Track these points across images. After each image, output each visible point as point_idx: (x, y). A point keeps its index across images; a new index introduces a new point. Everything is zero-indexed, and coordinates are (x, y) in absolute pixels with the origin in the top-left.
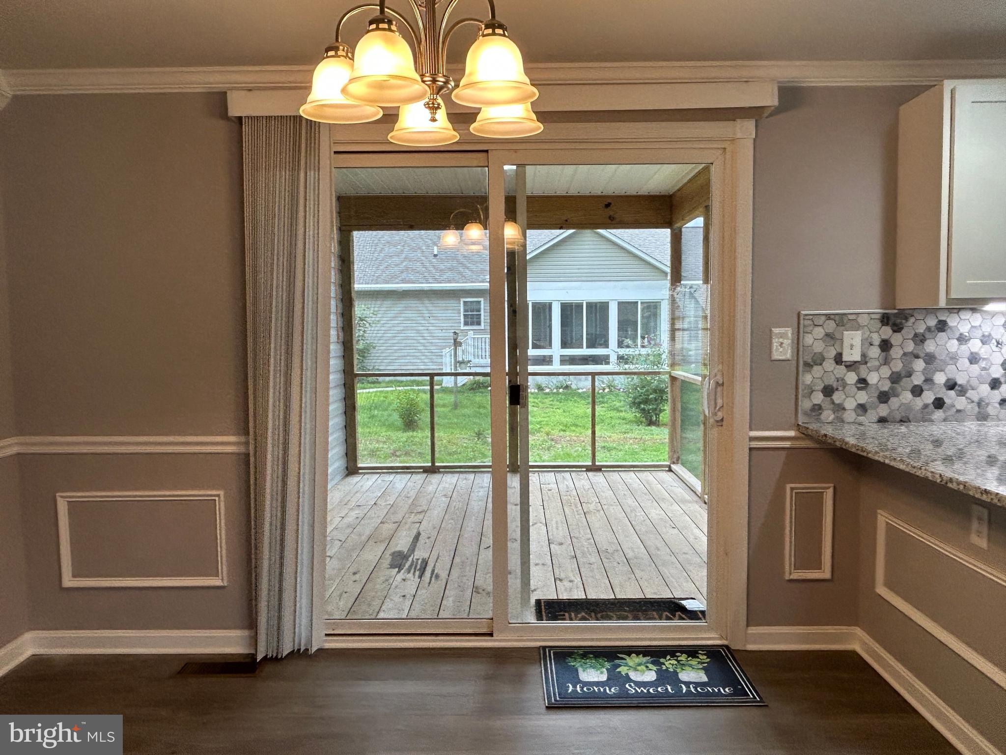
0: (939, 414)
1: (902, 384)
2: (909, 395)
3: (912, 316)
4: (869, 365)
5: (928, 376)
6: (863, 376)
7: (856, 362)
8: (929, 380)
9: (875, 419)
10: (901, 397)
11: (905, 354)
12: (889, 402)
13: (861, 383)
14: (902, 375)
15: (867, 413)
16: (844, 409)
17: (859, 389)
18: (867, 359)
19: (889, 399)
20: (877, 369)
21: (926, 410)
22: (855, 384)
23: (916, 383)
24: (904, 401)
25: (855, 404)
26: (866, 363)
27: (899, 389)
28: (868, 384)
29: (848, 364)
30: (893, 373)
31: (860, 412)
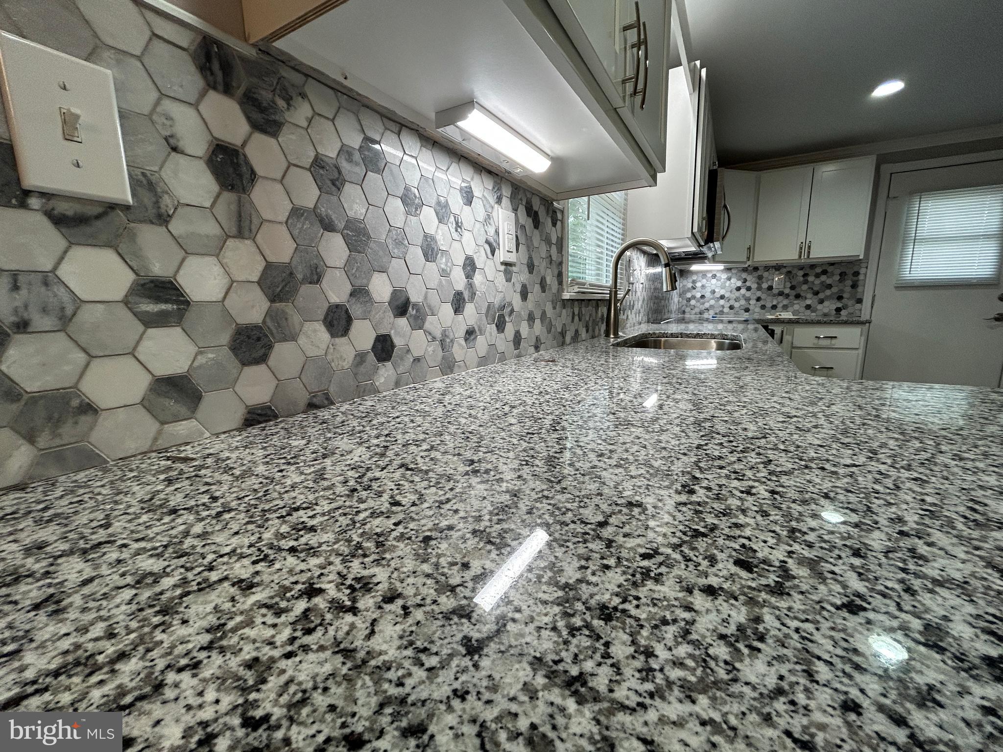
0: (386, 373)
1: (300, 300)
2: (322, 334)
3: (303, 96)
4: (176, 226)
5: (358, 283)
6: (158, 269)
7: (112, 207)
8: (359, 293)
9: (238, 415)
10: (302, 340)
11: (296, 212)
12: (272, 360)
13: (158, 300)
14: (300, 276)
15: (204, 405)
16: (89, 409)
17: (150, 321)
18: (167, 202)
19: (270, 347)
20: (217, 251)
21: (362, 369)
22: (126, 302)
23: (335, 299)
24: (312, 352)
25: (141, 384)
26: (163, 219)
27: (295, 318)
28: (187, 303)
29: (63, 208)
30: (269, 266)
31: (171, 405)
